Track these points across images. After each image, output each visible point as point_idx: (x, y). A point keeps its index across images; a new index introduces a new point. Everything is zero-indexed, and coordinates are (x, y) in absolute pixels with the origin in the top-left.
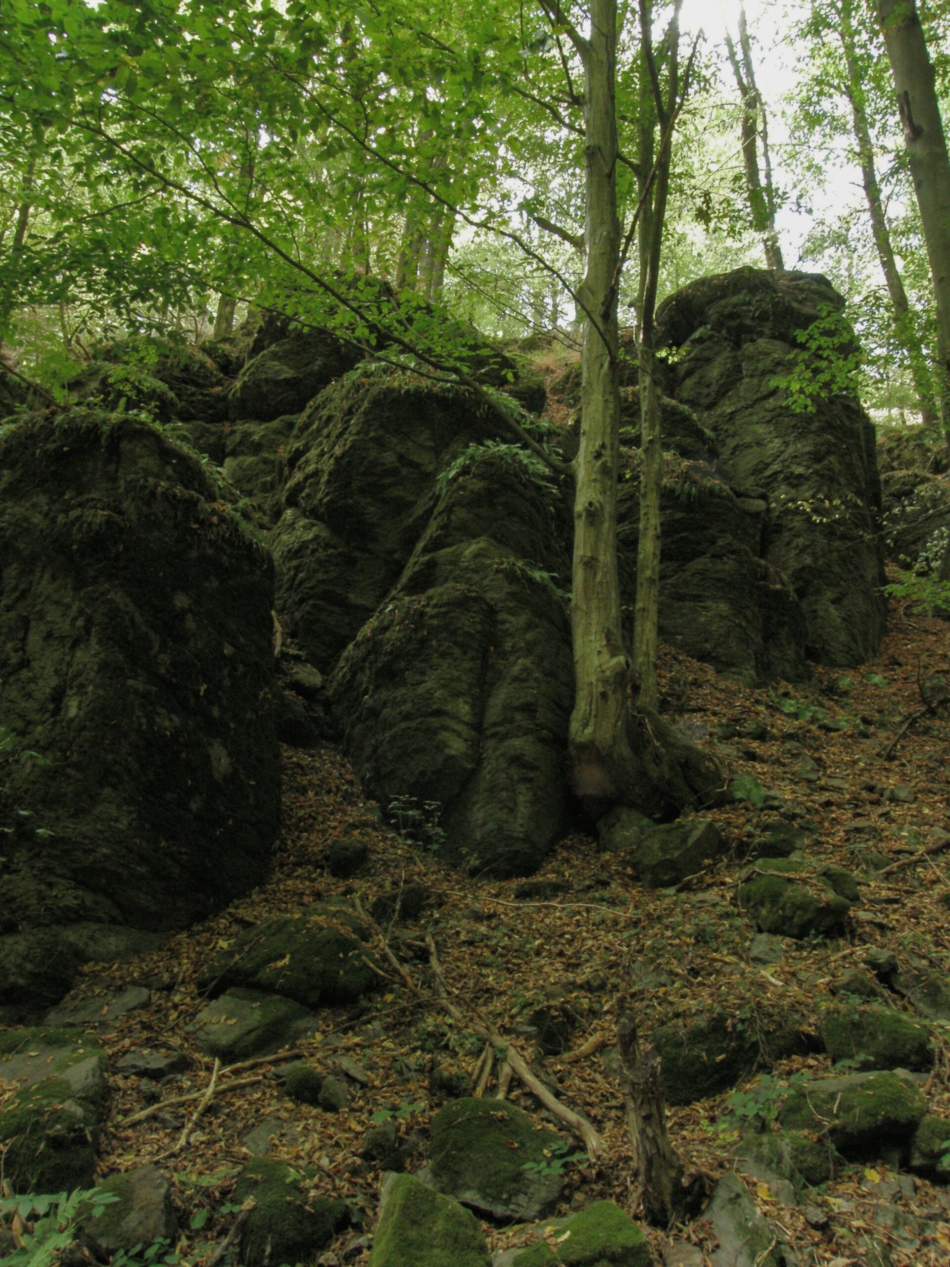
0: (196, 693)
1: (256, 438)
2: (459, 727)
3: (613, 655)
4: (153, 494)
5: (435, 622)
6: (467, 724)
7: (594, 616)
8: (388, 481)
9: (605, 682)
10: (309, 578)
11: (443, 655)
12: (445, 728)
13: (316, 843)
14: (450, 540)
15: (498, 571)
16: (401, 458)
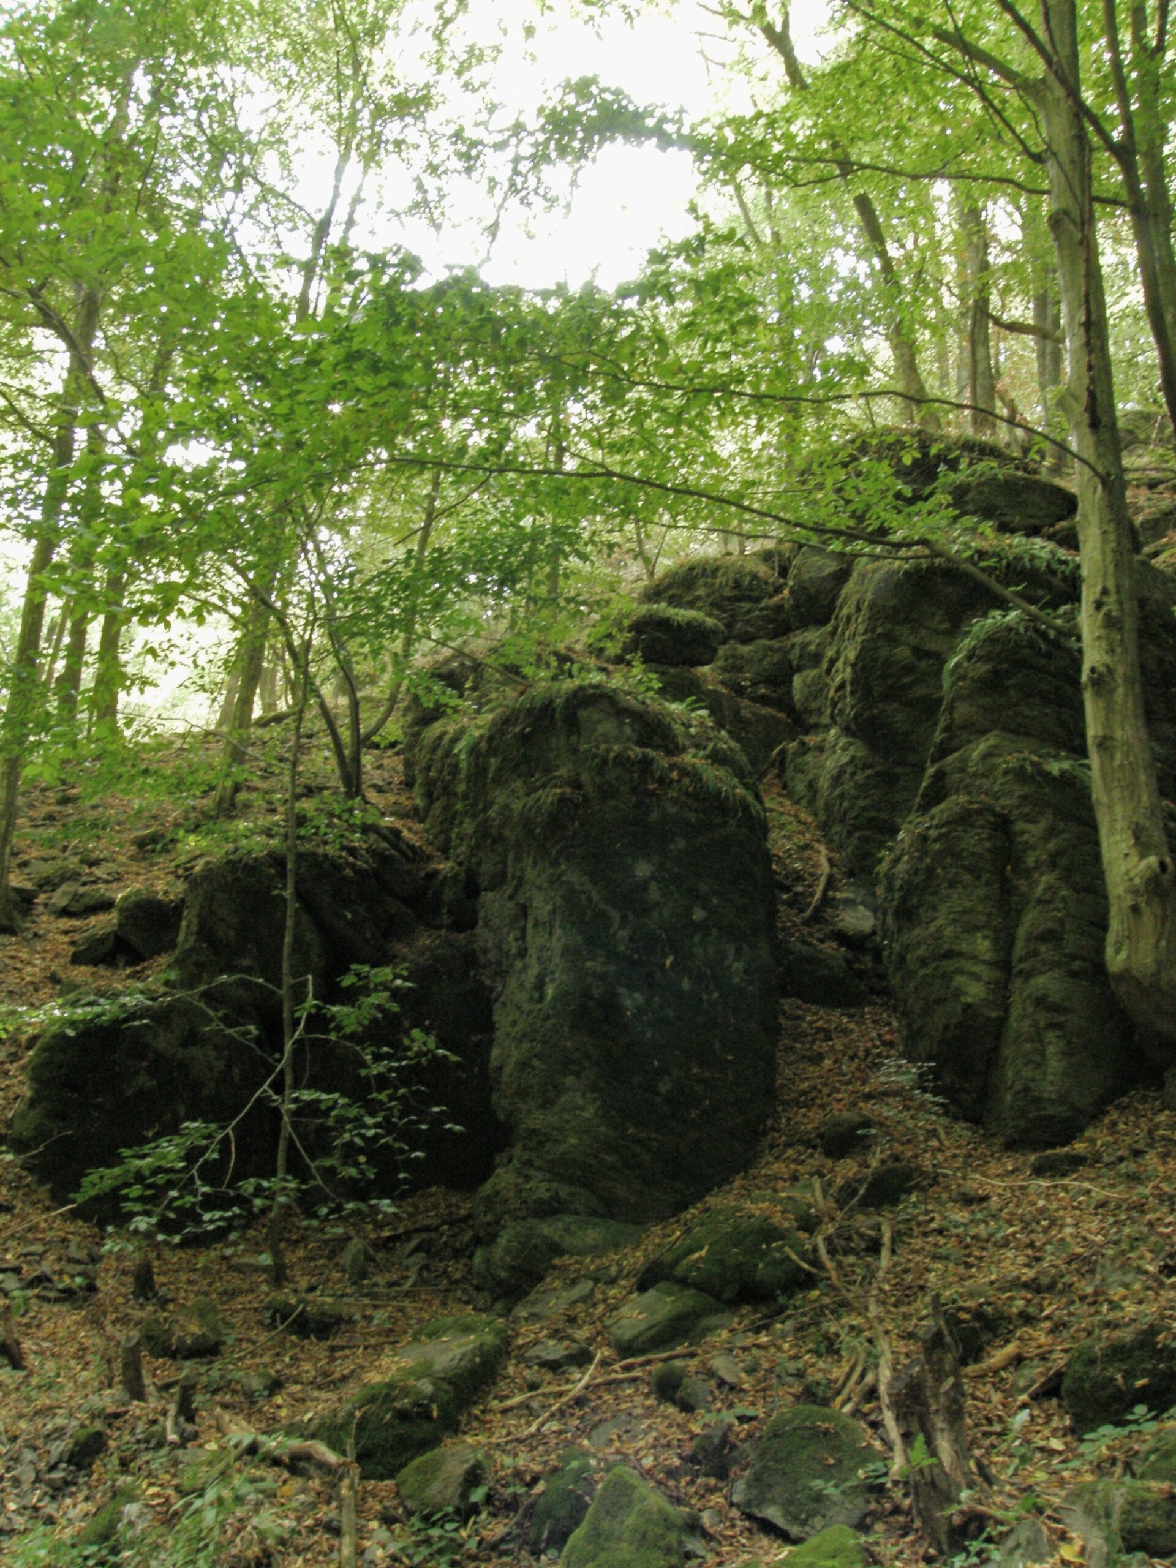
0: (662, 967)
1: (812, 648)
2: (978, 968)
3: (1142, 856)
4: (605, 762)
5: (937, 846)
6: (988, 963)
7: (1119, 809)
8: (907, 680)
9: (1135, 892)
10: (851, 807)
11: (952, 884)
12: (961, 972)
13: (811, 1120)
14: (955, 743)
15: (1006, 772)
16: (916, 650)
